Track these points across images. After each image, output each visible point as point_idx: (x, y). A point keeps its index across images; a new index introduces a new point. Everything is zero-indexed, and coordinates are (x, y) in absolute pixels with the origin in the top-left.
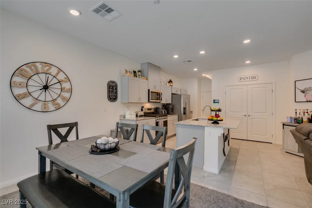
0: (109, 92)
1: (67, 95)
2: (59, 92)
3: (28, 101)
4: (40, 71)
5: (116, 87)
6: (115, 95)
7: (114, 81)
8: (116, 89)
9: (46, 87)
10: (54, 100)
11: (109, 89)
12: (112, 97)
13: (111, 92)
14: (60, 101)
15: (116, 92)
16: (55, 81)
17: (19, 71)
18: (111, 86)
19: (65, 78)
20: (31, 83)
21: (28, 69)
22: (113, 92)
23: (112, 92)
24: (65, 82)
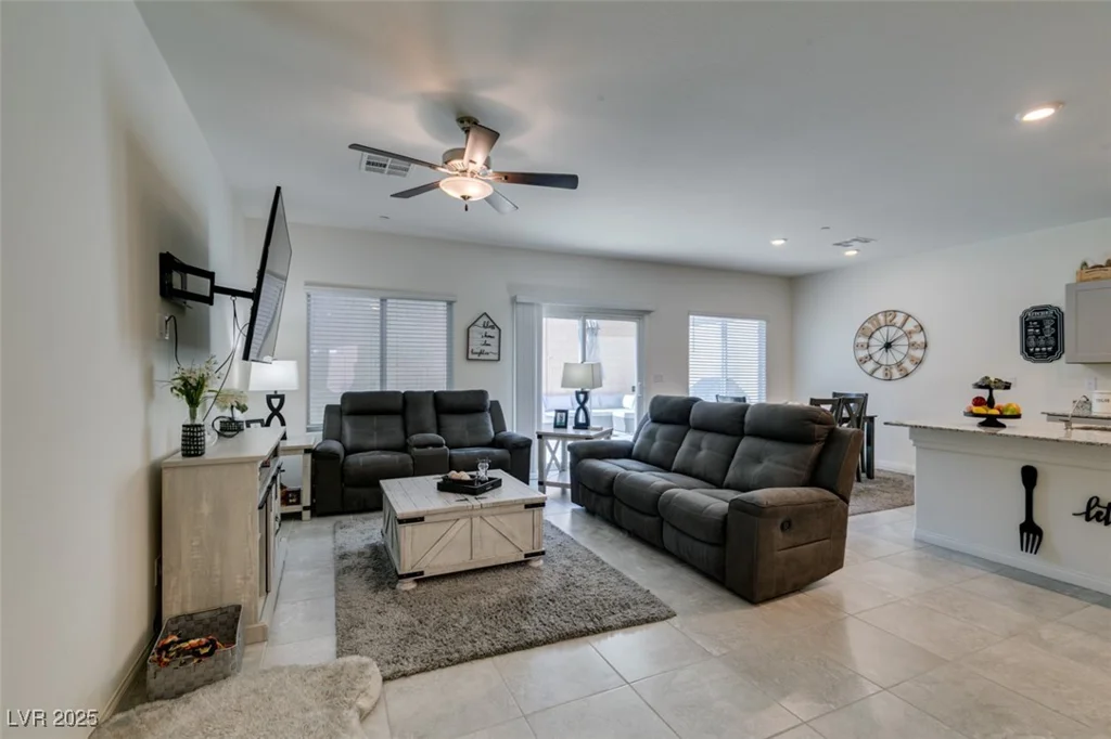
0: (1026, 336)
1: (918, 354)
2: (904, 349)
3: (870, 366)
4: (883, 323)
5: (1056, 320)
6: (1052, 342)
7: (1047, 306)
8: (1055, 326)
9: (888, 346)
10: (899, 364)
11: (1027, 328)
12: (1038, 349)
13: (1032, 338)
14: (908, 365)
15: (1055, 336)
16: (901, 333)
17: (862, 331)
18: (1033, 321)
19: (916, 327)
20: (873, 342)
21: (870, 326)
22: (1042, 334)
23: (1037, 336)
24: (915, 332)
